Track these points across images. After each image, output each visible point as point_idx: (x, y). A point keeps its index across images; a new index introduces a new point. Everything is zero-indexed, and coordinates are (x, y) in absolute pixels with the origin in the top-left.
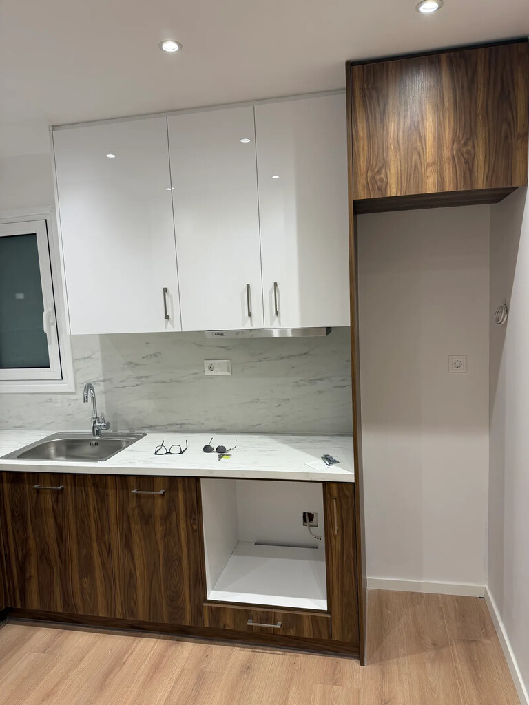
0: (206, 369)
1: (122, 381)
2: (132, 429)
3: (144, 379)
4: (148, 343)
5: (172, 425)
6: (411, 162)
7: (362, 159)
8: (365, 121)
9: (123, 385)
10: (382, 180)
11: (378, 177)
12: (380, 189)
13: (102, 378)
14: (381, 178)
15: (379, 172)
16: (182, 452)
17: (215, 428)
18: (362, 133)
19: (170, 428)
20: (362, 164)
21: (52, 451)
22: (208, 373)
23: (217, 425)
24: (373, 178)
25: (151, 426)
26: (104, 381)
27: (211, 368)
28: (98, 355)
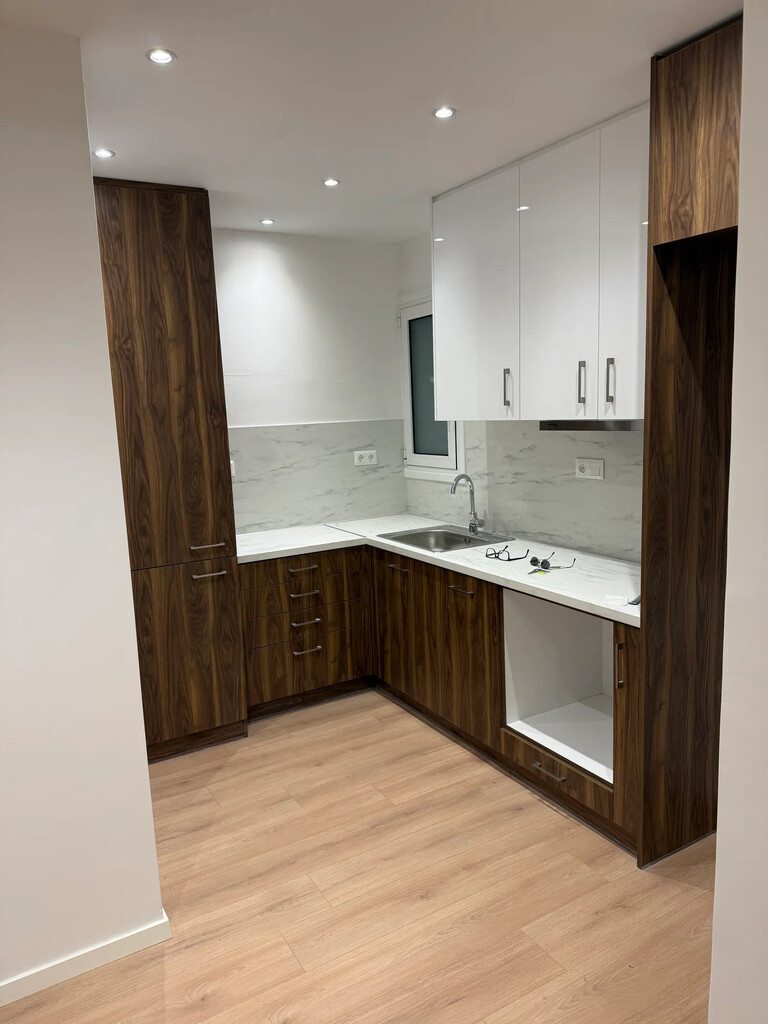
0: (577, 470)
1: (502, 477)
2: (507, 533)
3: (520, 477)
4: (524, 434)
5: (542, 534)
6: (723, 182)
7: (664, 187)
8: (669, 135)
9: (502, 481)
10: (686, 214)
11: (681, 211)
12: (683, 227)
13: (486, 472)
14: (686, 211)
15: (683, 203)
16: (509, 560)
17: (584, 545)
18: (666, 152)
19: (540, 538)
20: (665, 196)
21: (432, 541)
22: (579, 475)
23: (586, 543)
24: (676, 212)
25: (523, 532)
26: (488, 475)
27: (582, 469)
28: (484, 445)
